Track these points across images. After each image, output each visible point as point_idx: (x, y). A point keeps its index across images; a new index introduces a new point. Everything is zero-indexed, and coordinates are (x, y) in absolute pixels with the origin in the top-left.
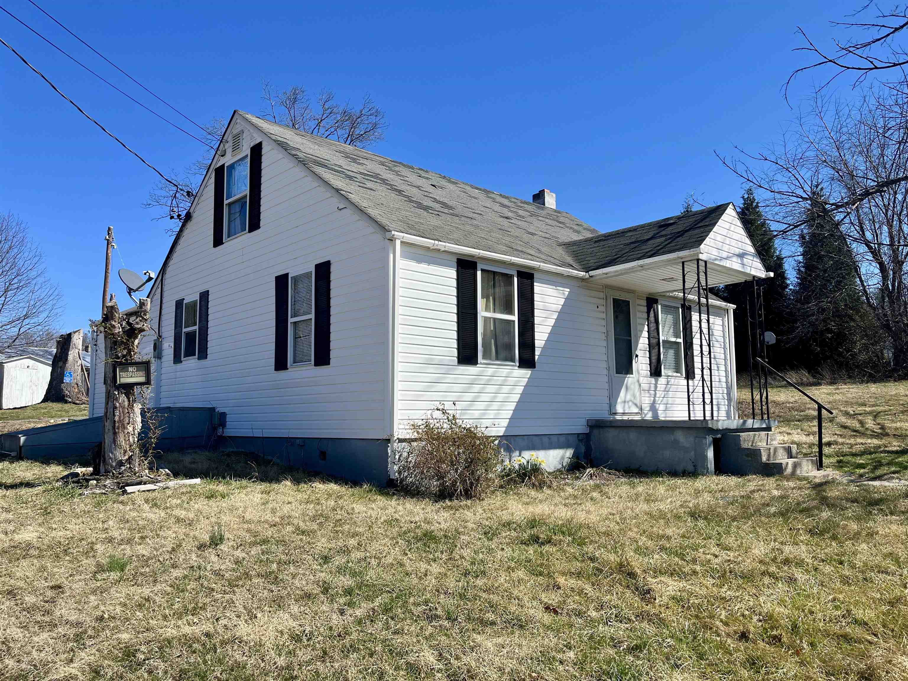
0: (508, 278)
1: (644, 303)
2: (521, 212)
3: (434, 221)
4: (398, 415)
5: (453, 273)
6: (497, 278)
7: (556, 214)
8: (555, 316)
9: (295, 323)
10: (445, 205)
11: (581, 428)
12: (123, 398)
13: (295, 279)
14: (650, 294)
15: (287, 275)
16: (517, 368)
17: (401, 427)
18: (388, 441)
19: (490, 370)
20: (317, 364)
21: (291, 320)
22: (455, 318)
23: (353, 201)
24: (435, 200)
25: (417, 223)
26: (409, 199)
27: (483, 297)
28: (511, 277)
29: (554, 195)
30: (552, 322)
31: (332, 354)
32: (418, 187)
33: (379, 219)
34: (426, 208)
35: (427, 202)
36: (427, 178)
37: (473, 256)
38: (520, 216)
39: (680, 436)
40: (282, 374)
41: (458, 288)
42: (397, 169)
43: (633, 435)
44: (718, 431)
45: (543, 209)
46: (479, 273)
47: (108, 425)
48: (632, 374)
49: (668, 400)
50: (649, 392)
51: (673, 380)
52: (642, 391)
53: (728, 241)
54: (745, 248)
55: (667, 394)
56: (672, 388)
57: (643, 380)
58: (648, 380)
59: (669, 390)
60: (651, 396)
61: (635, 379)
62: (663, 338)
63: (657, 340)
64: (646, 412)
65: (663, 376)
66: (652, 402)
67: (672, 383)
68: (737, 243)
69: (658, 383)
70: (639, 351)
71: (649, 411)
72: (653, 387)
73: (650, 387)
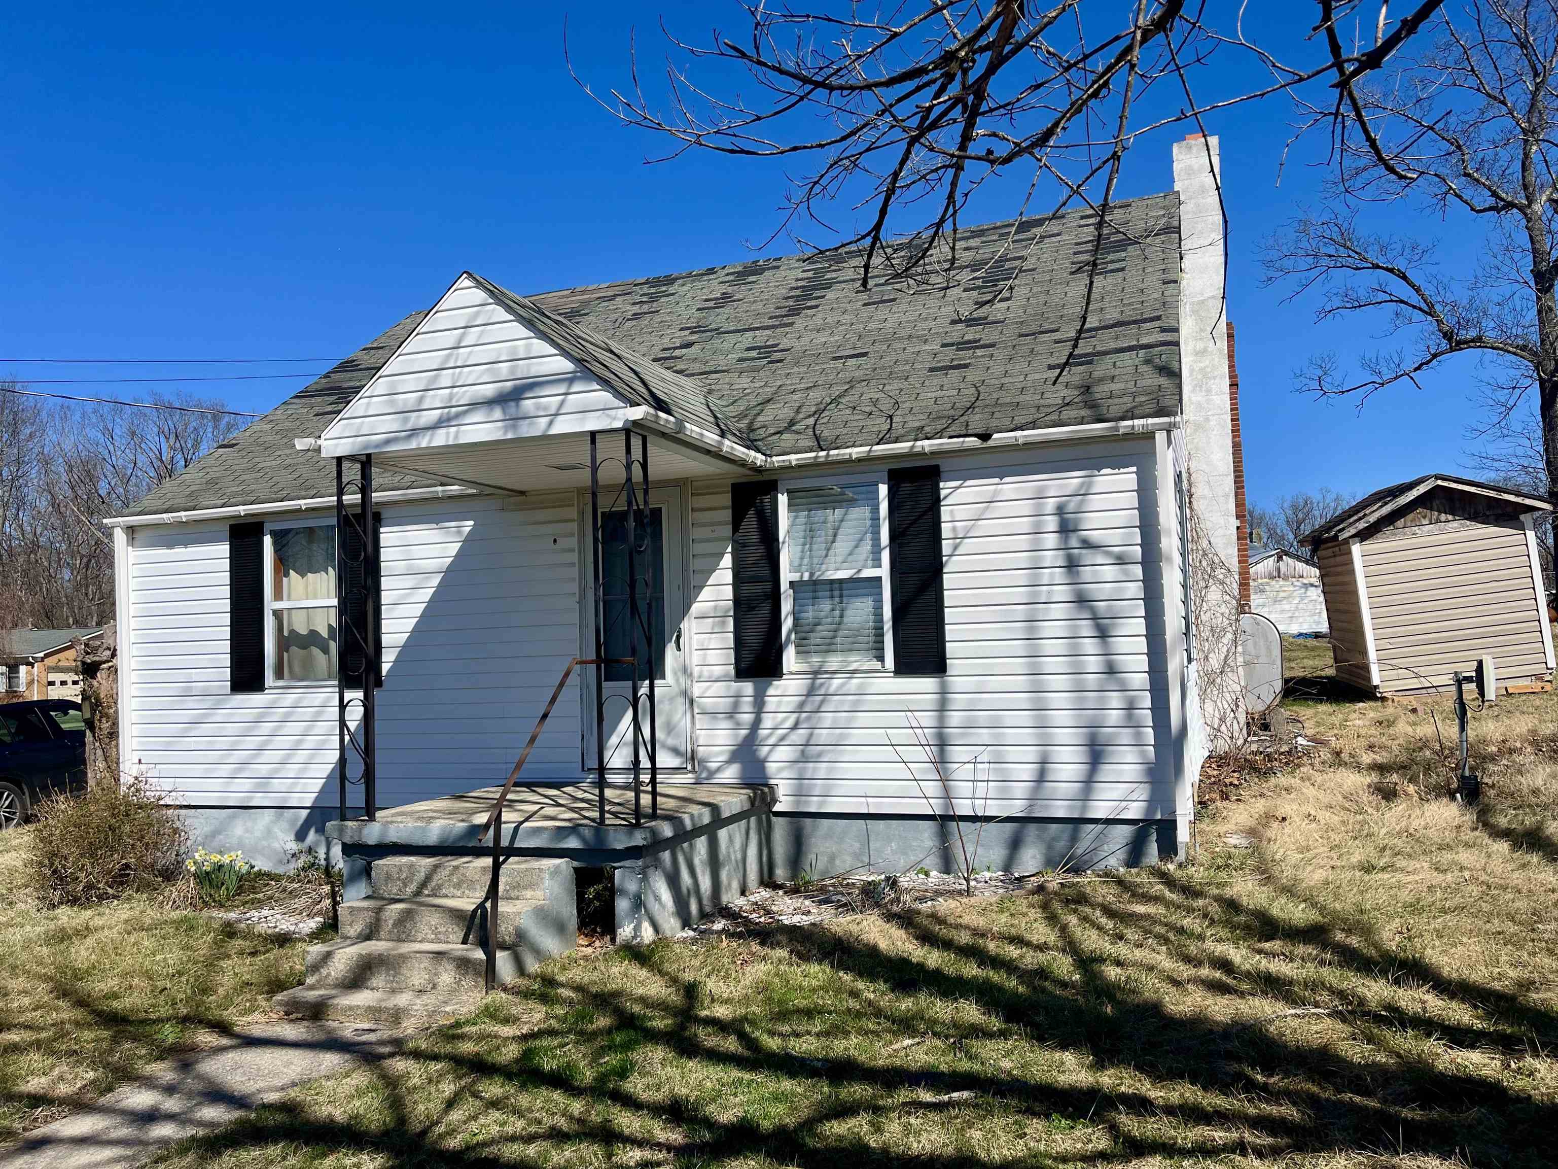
5: (223, 549)
8: (436, 581)
14: (748, 475)
19: (290, 698)
22: (226, 619)
30: (426, 594)
37: (255, 516)
41: (232, 572)
48: (664, 677)
49: (811, 735)
50: (731, 717)
51: (836, 683)
52: (697, 716)
53: (446, 378)
54: (529, 370)
55: (808, 719)
56: (833, 703)
57: (708, 688)
58: (729, 687)
59: (820, 706)
60: (738, 726)
61: (675, 690)
62: (795, 577)
63: (768, 586)
64: (713, 766)
65: (791, 673)
66: (739, 740)
67: (832, 690)
68: (488, 370)
69: (771, 691)
70: (693, 620)
71: (730, 762)
72: (747, 704)
73: (736, 705)
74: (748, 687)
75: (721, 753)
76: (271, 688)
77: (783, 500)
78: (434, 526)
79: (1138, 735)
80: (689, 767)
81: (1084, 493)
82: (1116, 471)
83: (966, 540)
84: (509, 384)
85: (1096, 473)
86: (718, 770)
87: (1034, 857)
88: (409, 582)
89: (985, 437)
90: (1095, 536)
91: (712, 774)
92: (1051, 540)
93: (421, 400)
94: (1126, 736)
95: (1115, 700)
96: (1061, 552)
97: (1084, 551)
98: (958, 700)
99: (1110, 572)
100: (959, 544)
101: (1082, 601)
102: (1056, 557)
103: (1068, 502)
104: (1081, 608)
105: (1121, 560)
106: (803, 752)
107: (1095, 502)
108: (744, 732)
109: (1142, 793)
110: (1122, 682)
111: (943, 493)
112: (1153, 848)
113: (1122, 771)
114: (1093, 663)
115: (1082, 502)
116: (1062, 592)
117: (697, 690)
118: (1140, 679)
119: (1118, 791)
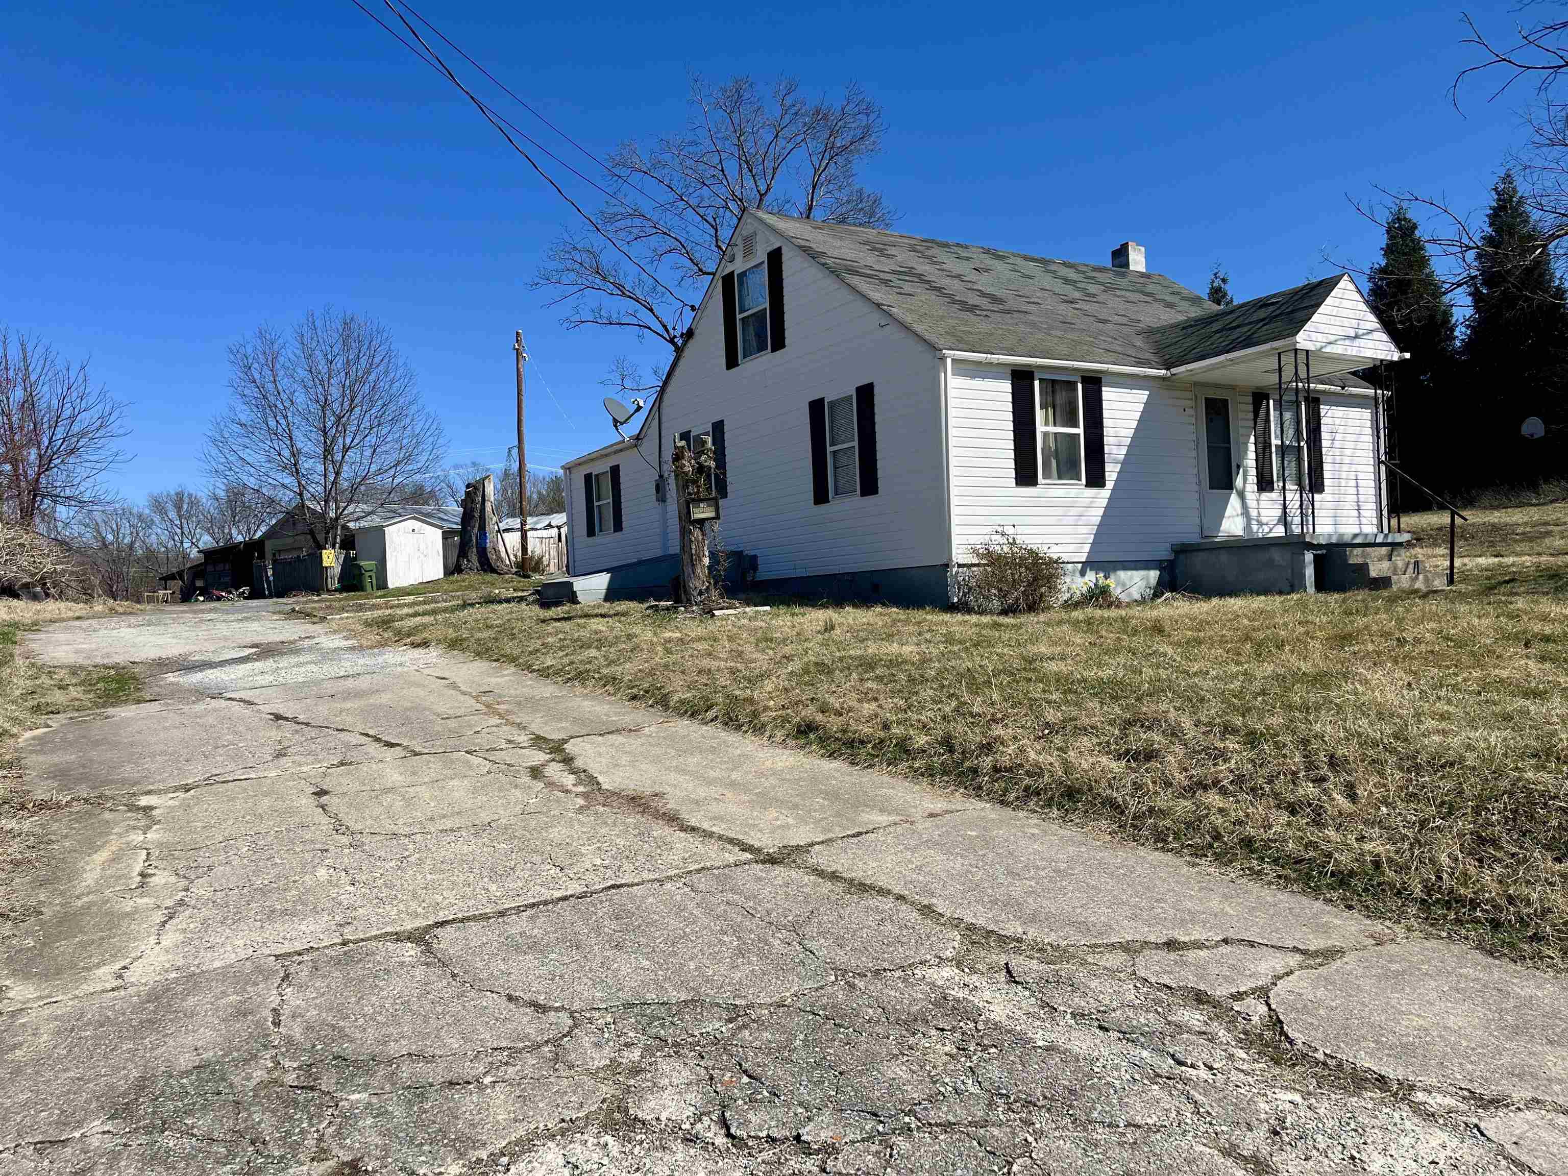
0: (1072, 385)
1: (1250, 399)
2: (1092, 289)
3: (984, 326)
4: (955, 540)
5: (1006, 386)
6: (1057, 387)
7: (1142, 280)
9: (834, 452)
10: (994, 299)
11: (1164, 553)
12: (697, 533)
13: (832, 404)
14: (1257, 388)
15: (822, 400)
16: (1084, 487)
17: (960, 551)
18: (947, 566)
19: (1053, 491)
20: (863, 494)
21: (830, 449)
22: (1011, 435)
23: (895, 316)
24: (983, 294)
25: (964, 332)
26: (952, 299)
27: (1041, 408)
28: (1075, 383)
29: (1143, 249)
30: (1125, 432)
31: (880, 484)
32: (958, 277)
33: (927, 336)
34: (972, 309)
35: (973, 299)
36: (968, 259)
37: (1030, 366)
38: (1088, 295)
39: (1277, 555)
40: (823, 508)
41: (1014, 402)
42: (930, 253)
43: (1224, 557)
44: (1319, 546)
45: (1123, 275)
46: (1037, 383)
47: (686, 557)
48: (1232, 489)
57: (1249, 495)
58: (1255, 495)
73: (1258, 504)
74: (1263, 496)
76: (1041, 484)
77: (1271, 404)
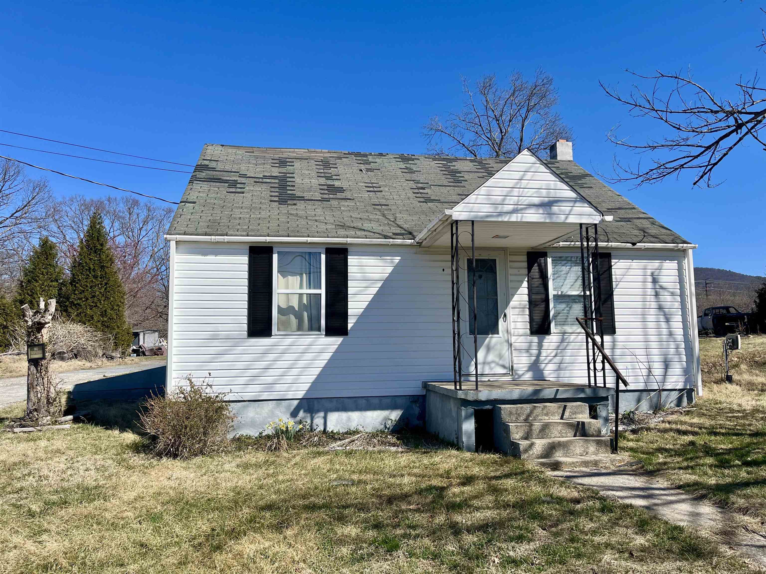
0: (313, 256)
1: (525, 258)
4: (172, 383)
5: (245, 259)
8: (379, 285)
10: (334, 191)
14: (532, 248)
16: (324, 336)
19: (288, 341)
24: (328, 188)
28: (317, 254)
30: (374, 290)
41: (250, 272)
46: (275, 257)
48: (498, 334)
49: (563, 359)
50: (528, 352)
51: (572, 337)
52: (513, 351)
53: (516, 192)
54: (556, 194)
55: (561, 352)
56: (572, 346)
57: (518, 339)
58: (526, 339)
59: (566, 347)
60: (531, 355)
61: (503, 339)
62: (555, 293)
63: (543, 296)
64: (520, 373)
65: (554, 333)
66: (532, 362)
67: (571, 340)
68: (537, 192)
69: (545, 341)
70: (511, 309)
71: (528, 371)
72: (535, 346)
73: (530, 346)
74: (535, 339)
75: (524, 367)
76: (276, 335)
77: (549, 260)
78: (379, 258)
79: (680, 358)
80: (511, 374)
81: (660, 269)
82: (671, 262)
83: (620, 283)
84: (546, 199)
85: (664, 262)
86: (523, 374)
87: (646, 405)
88: (364, 284)
89: (634, 244)
90: (664, 285)
91: (520, 376)
92: (650, 285)
93: (504, 200)
94: (676, 358)
95: (672, 345)
96: (653, 290)
97: (661, 290)
98: (619, 345)
99: (669, 298)
100: (618, 284)
101: (660, 308)
102: (652, 291)
103: (655, 271)
104: (660, 311)
105: (673, 294)
106: (559, 366)
107: (664, 272)
108: (534, 358)
109: (682, 379)
110: (674, 338)
111: (613, 264)
112: (685, 399)
113: (675, 371)
114: (665, 331)
115: (660, 272)
116: (654, 305)
117: (513, 339)
118: (680, 338)
119: (674, 379)
